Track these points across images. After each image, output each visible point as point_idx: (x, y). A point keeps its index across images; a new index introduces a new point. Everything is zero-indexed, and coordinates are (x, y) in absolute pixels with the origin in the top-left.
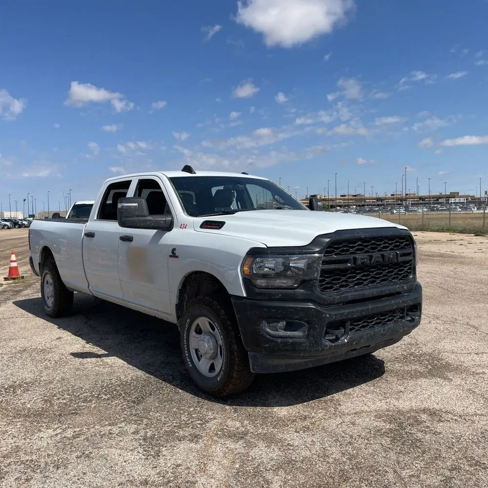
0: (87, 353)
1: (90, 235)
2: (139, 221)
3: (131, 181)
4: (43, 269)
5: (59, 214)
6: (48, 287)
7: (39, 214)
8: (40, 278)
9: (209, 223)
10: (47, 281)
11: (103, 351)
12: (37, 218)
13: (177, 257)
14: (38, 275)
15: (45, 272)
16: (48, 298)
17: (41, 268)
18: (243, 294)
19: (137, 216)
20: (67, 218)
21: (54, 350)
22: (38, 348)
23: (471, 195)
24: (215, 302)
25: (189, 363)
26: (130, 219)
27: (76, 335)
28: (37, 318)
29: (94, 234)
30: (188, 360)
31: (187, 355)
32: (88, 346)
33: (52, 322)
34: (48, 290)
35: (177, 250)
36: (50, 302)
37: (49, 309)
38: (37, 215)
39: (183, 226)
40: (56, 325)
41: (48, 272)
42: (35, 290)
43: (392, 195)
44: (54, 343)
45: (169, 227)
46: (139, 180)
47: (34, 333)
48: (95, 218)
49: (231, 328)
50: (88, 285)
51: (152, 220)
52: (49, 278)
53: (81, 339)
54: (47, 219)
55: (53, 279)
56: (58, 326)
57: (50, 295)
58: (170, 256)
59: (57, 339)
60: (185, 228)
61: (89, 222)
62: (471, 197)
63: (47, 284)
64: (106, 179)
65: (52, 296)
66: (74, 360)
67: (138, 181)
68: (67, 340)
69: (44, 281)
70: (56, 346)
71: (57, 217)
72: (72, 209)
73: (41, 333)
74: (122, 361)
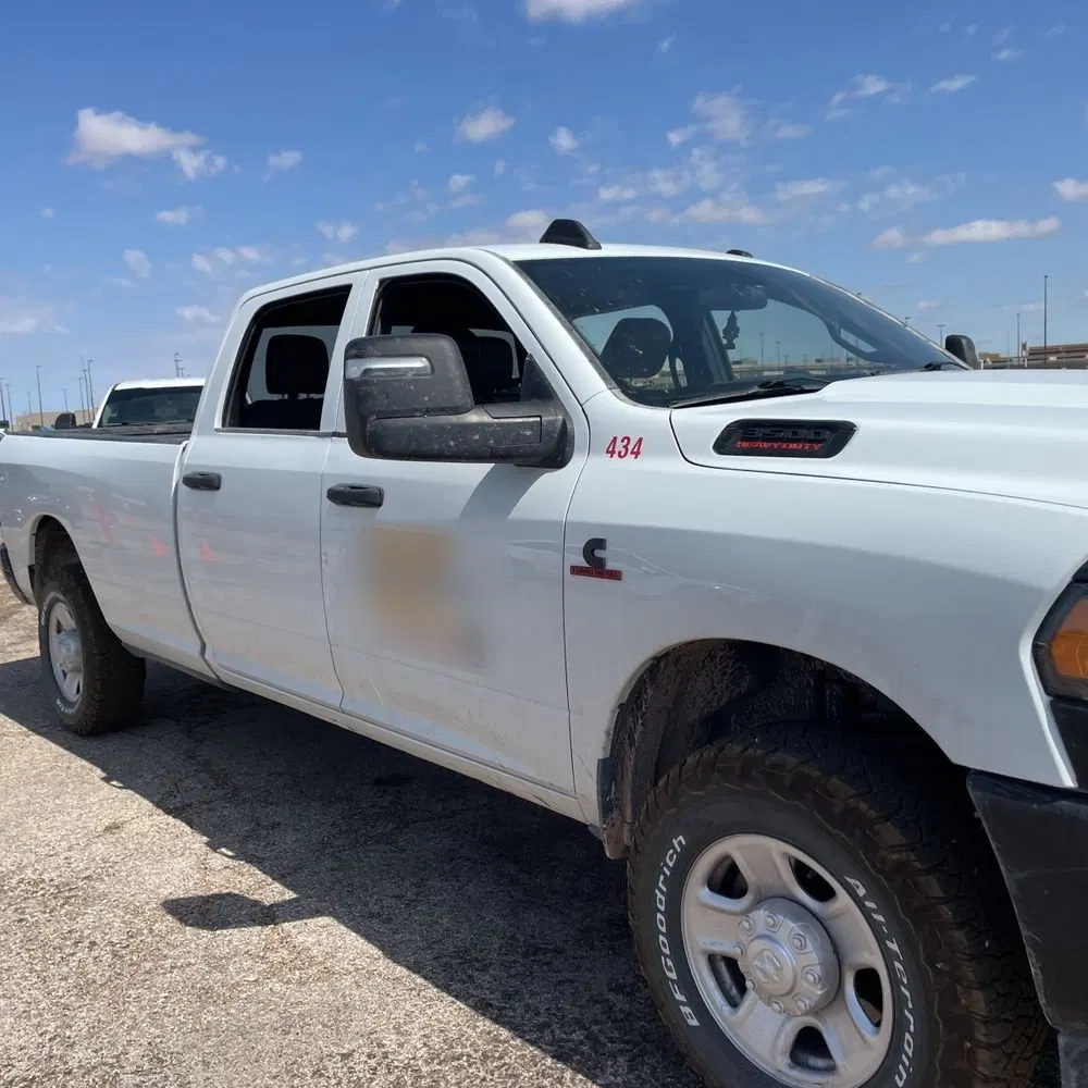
0: (220, 896)
1: (204, 482)
2: (441, 428)
3: (347, 289)
4: (43, 584)
5: (74, 416)
6: (61, 642)
7: (19, 419)
8: (35, 609)
9: (759, 432)
10: (59, 622)
11: (277, 887)
12: (15, 430)
13: (615, 575)
14: (26, 600)
15: (52, 594)
16: (65, 675)
17: (36, 584)
18: (1060, 778)
19: (428, 411)
20: (95, 426)
21: (101, 887)
22: (46, 877)
23: (991, 352)
24: (834, 779)
25: (686, 1010)
26: (401, 422)
27: (168, 812)
28: (36, 737)
29: (219, 478)
30: (679, 997)
31: (673, 975)
32: (219, 860)
33: (82, 755)
34: (64, 650)
35: (609, 545)
36: (72, 687)
37: (71, 711)
38: (14, 422)
39: (627, 447)
40: (99, 766)
41: (61, 597)
42: (21, 632)
43: (818, 361)
44: (99, 849)
45: (554, 452)
46: (382, 282)
47: (29, 803)
48: (218, 424)
49: (946, 912)
50: (199, 643)
51: (490, 425)
52: (63, 614)
53: (187, 829)
54: (38, 431)
55: (79, 619)
56: (104, 770)
57: (70, 666)
58: (576, 570)
59: (108, 829)
60: (637, 454)
61: (194, 438)
62: (991, 356)
63: (59, 631)
64: (245, 291)
65: (75, 670)
66: (180, 938)
67: (377, 283)
68: (144, 835)
69: (48, 620)
70: (108, 867)
71: (66, 424)
72: (107, 403)
73: (51, 805)
74: (361, 942)
